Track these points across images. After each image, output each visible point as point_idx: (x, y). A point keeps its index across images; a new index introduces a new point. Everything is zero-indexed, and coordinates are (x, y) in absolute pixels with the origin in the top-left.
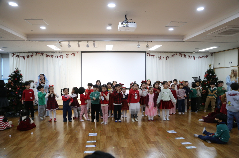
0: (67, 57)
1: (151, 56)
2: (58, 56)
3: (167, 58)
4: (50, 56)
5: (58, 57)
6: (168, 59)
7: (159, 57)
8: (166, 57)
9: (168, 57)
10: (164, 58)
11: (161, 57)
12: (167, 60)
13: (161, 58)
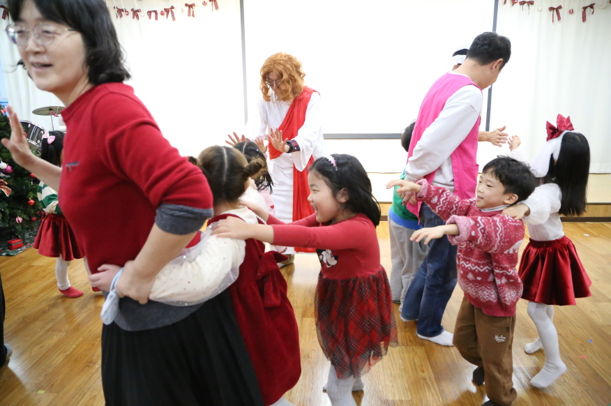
0: (191, 14)
1: (517, 5)
2: (155, 12)
3: (588, 10)
4: (131, 13)
5: (159, 16)
6: (588, 17)
7: (551, 9)
8: (585, 8)
9: (591, 6)
10: (571, 12)
11: (560, 7)
12: (584, 19)
13: (558, 13)
